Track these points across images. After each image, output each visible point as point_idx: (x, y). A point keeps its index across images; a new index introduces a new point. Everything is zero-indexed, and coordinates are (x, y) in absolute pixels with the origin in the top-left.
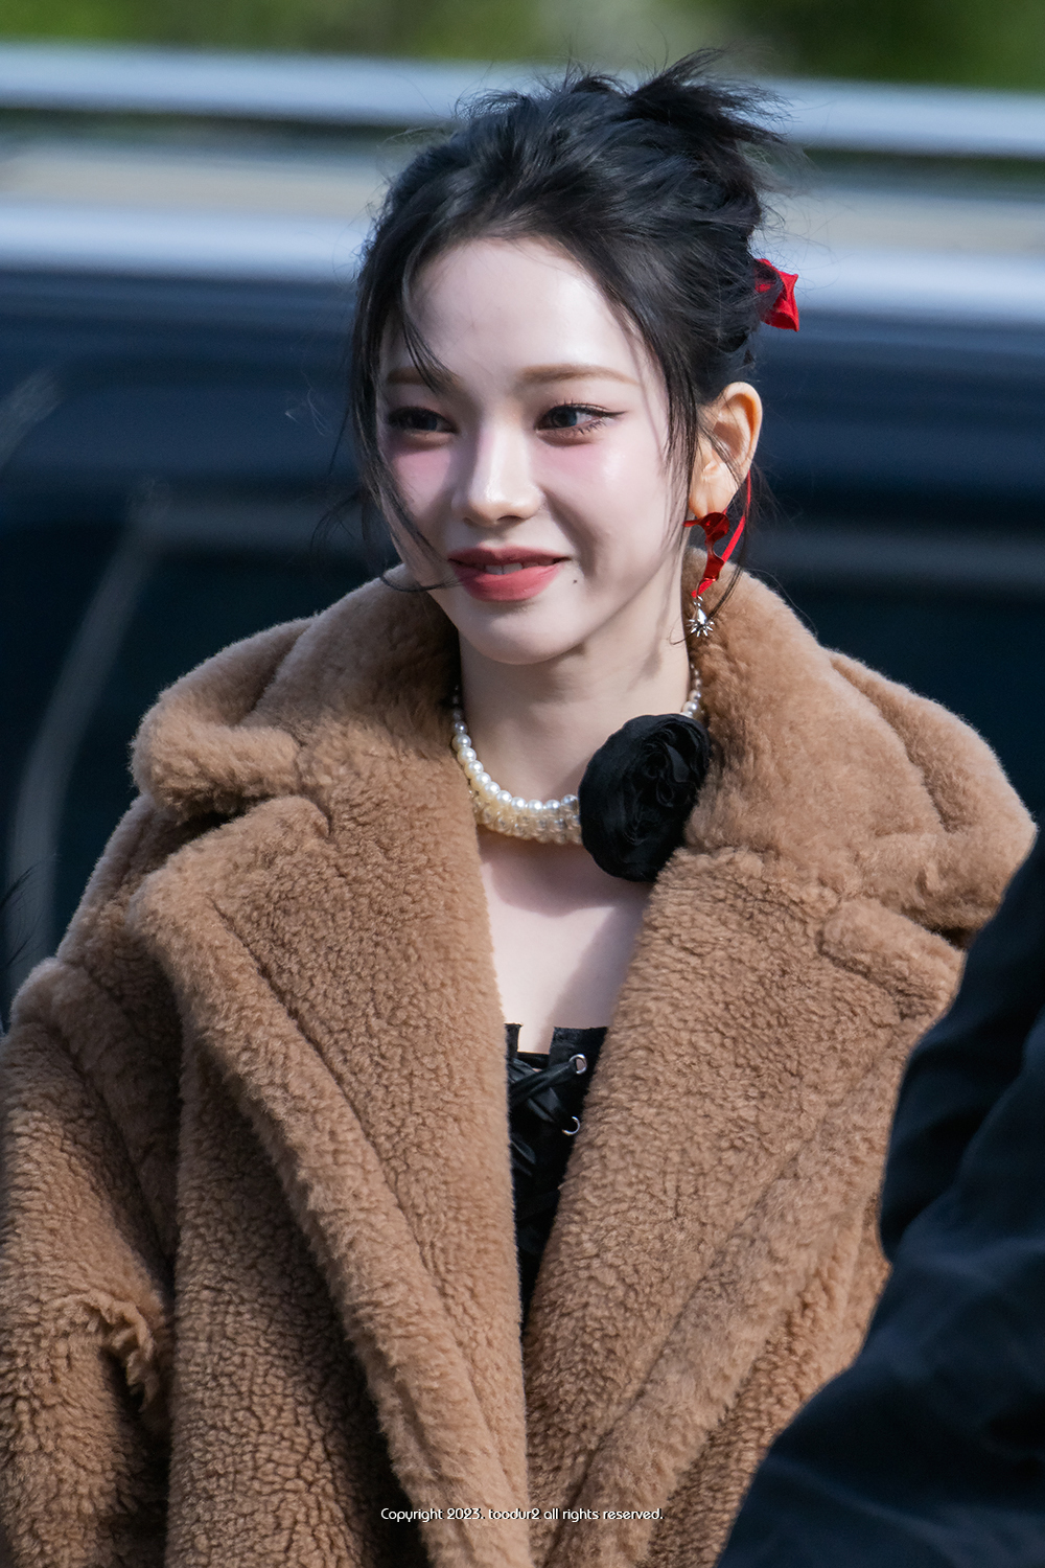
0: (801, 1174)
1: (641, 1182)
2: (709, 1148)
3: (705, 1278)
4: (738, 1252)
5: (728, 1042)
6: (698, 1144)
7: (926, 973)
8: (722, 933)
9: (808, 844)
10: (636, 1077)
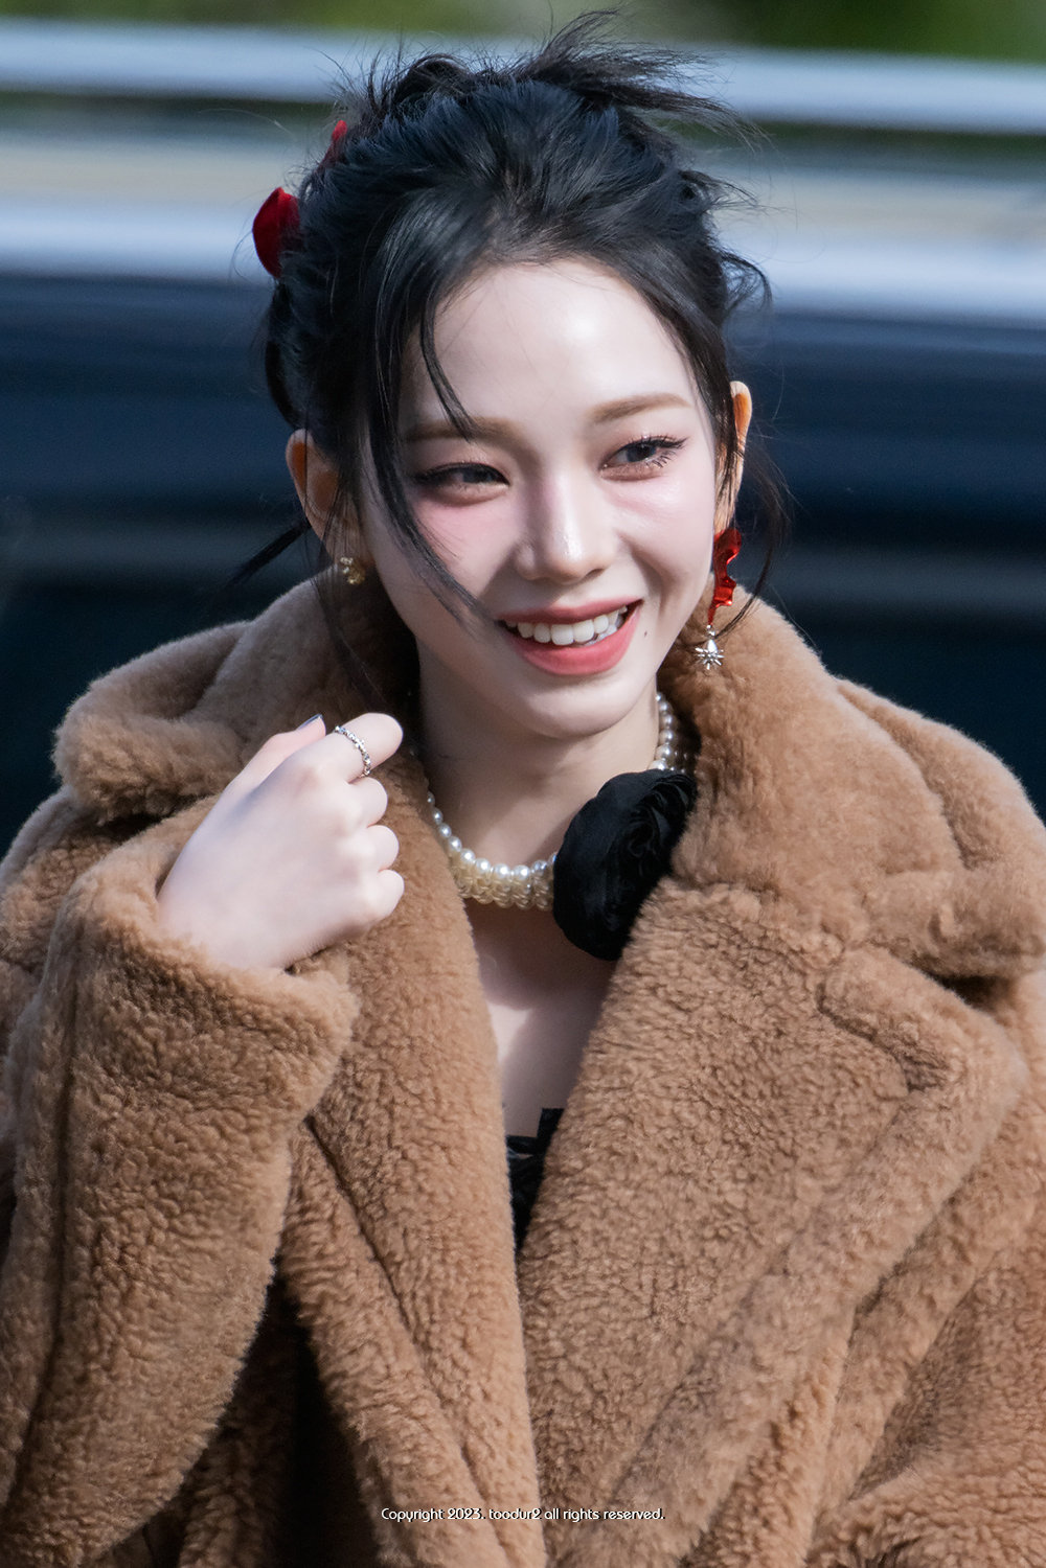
0: (791, 1270)
1: (614, 1275)
2: (691, 1238)
3: (681, 1386)
4: (719, 1358)
5: (714, 1114)
6: (679, 1232)
7: (938, 1037)
8: (712, 985)
9: (811, 883)
10: (614, 1153)
